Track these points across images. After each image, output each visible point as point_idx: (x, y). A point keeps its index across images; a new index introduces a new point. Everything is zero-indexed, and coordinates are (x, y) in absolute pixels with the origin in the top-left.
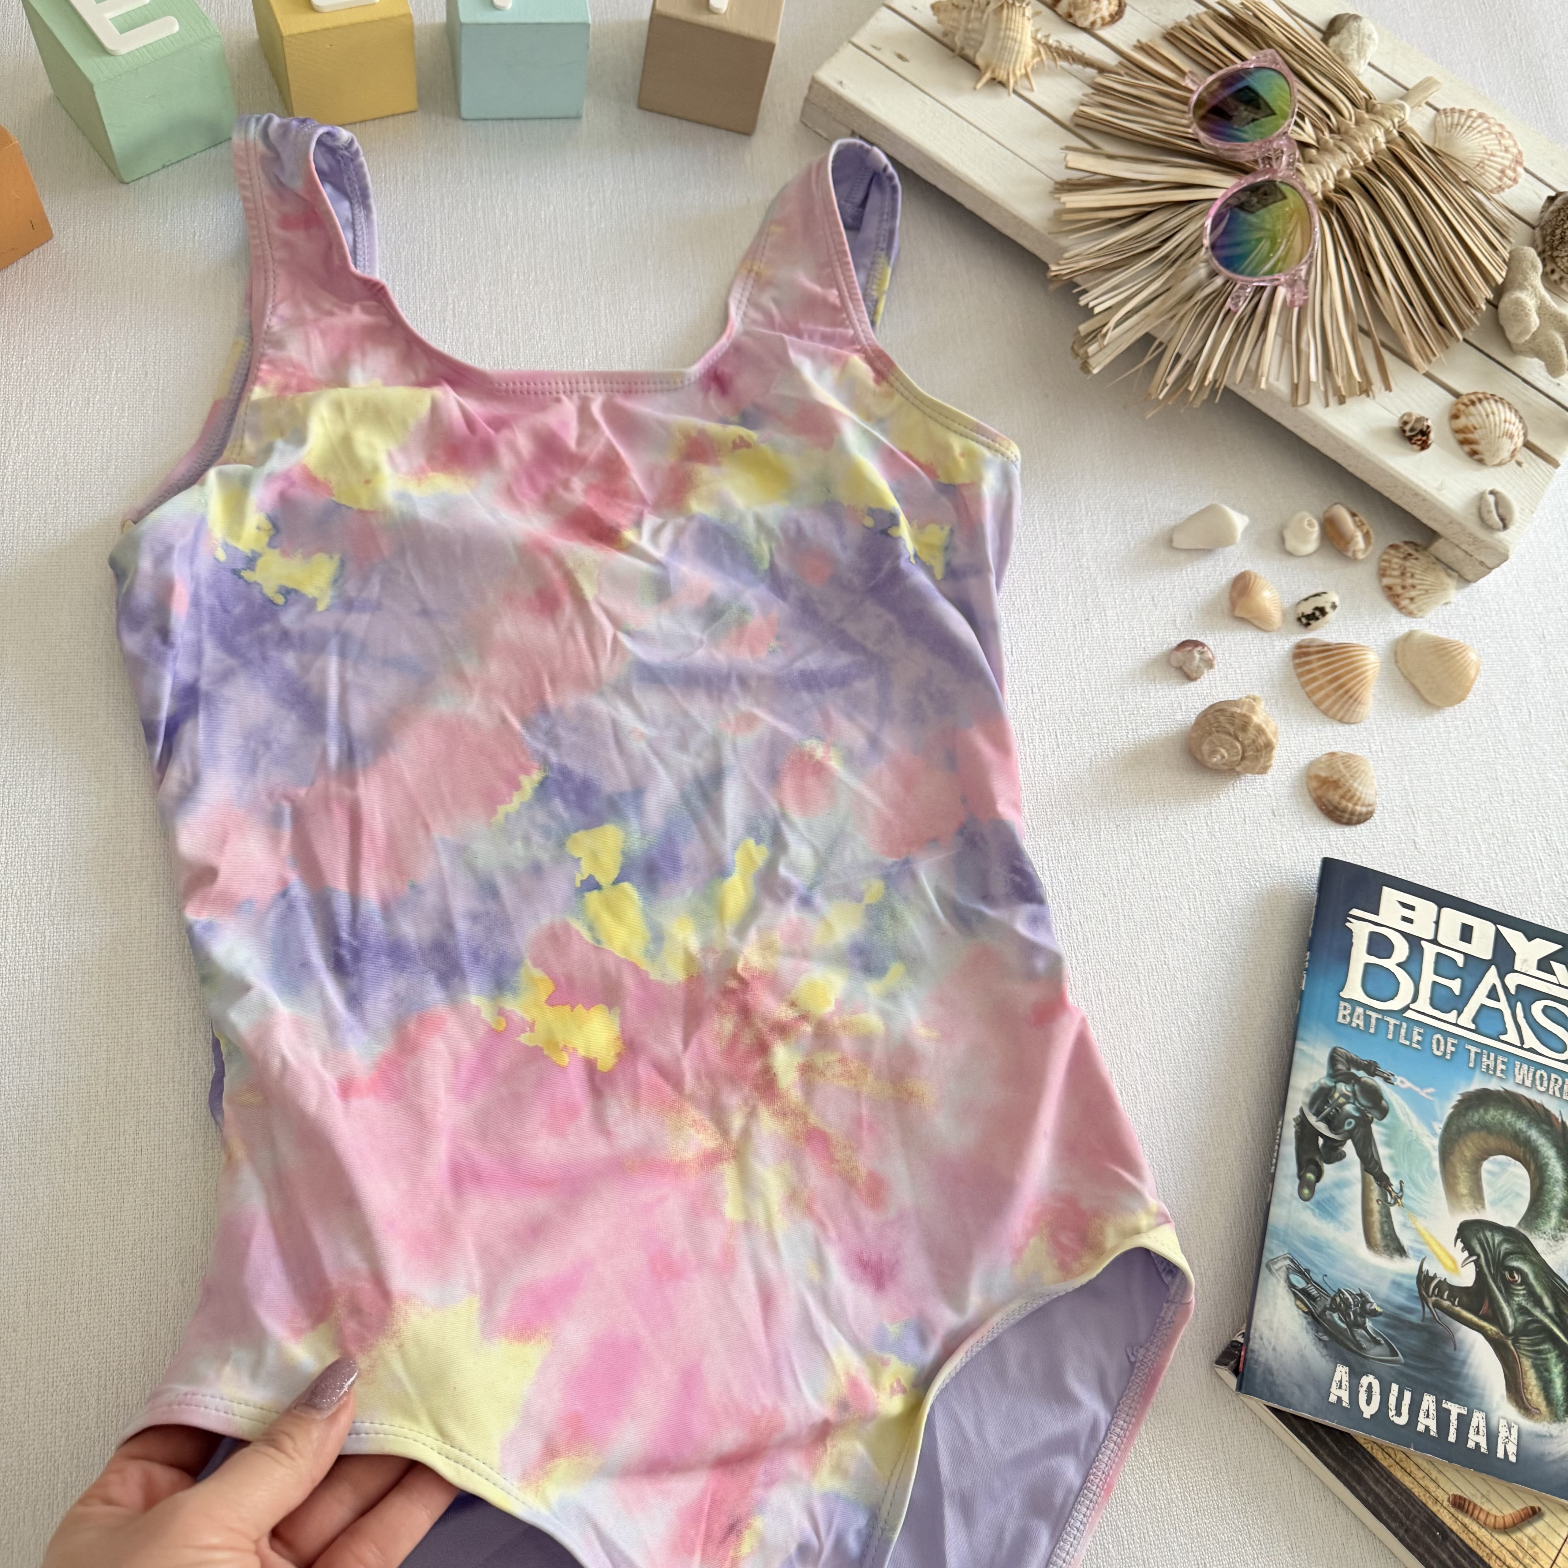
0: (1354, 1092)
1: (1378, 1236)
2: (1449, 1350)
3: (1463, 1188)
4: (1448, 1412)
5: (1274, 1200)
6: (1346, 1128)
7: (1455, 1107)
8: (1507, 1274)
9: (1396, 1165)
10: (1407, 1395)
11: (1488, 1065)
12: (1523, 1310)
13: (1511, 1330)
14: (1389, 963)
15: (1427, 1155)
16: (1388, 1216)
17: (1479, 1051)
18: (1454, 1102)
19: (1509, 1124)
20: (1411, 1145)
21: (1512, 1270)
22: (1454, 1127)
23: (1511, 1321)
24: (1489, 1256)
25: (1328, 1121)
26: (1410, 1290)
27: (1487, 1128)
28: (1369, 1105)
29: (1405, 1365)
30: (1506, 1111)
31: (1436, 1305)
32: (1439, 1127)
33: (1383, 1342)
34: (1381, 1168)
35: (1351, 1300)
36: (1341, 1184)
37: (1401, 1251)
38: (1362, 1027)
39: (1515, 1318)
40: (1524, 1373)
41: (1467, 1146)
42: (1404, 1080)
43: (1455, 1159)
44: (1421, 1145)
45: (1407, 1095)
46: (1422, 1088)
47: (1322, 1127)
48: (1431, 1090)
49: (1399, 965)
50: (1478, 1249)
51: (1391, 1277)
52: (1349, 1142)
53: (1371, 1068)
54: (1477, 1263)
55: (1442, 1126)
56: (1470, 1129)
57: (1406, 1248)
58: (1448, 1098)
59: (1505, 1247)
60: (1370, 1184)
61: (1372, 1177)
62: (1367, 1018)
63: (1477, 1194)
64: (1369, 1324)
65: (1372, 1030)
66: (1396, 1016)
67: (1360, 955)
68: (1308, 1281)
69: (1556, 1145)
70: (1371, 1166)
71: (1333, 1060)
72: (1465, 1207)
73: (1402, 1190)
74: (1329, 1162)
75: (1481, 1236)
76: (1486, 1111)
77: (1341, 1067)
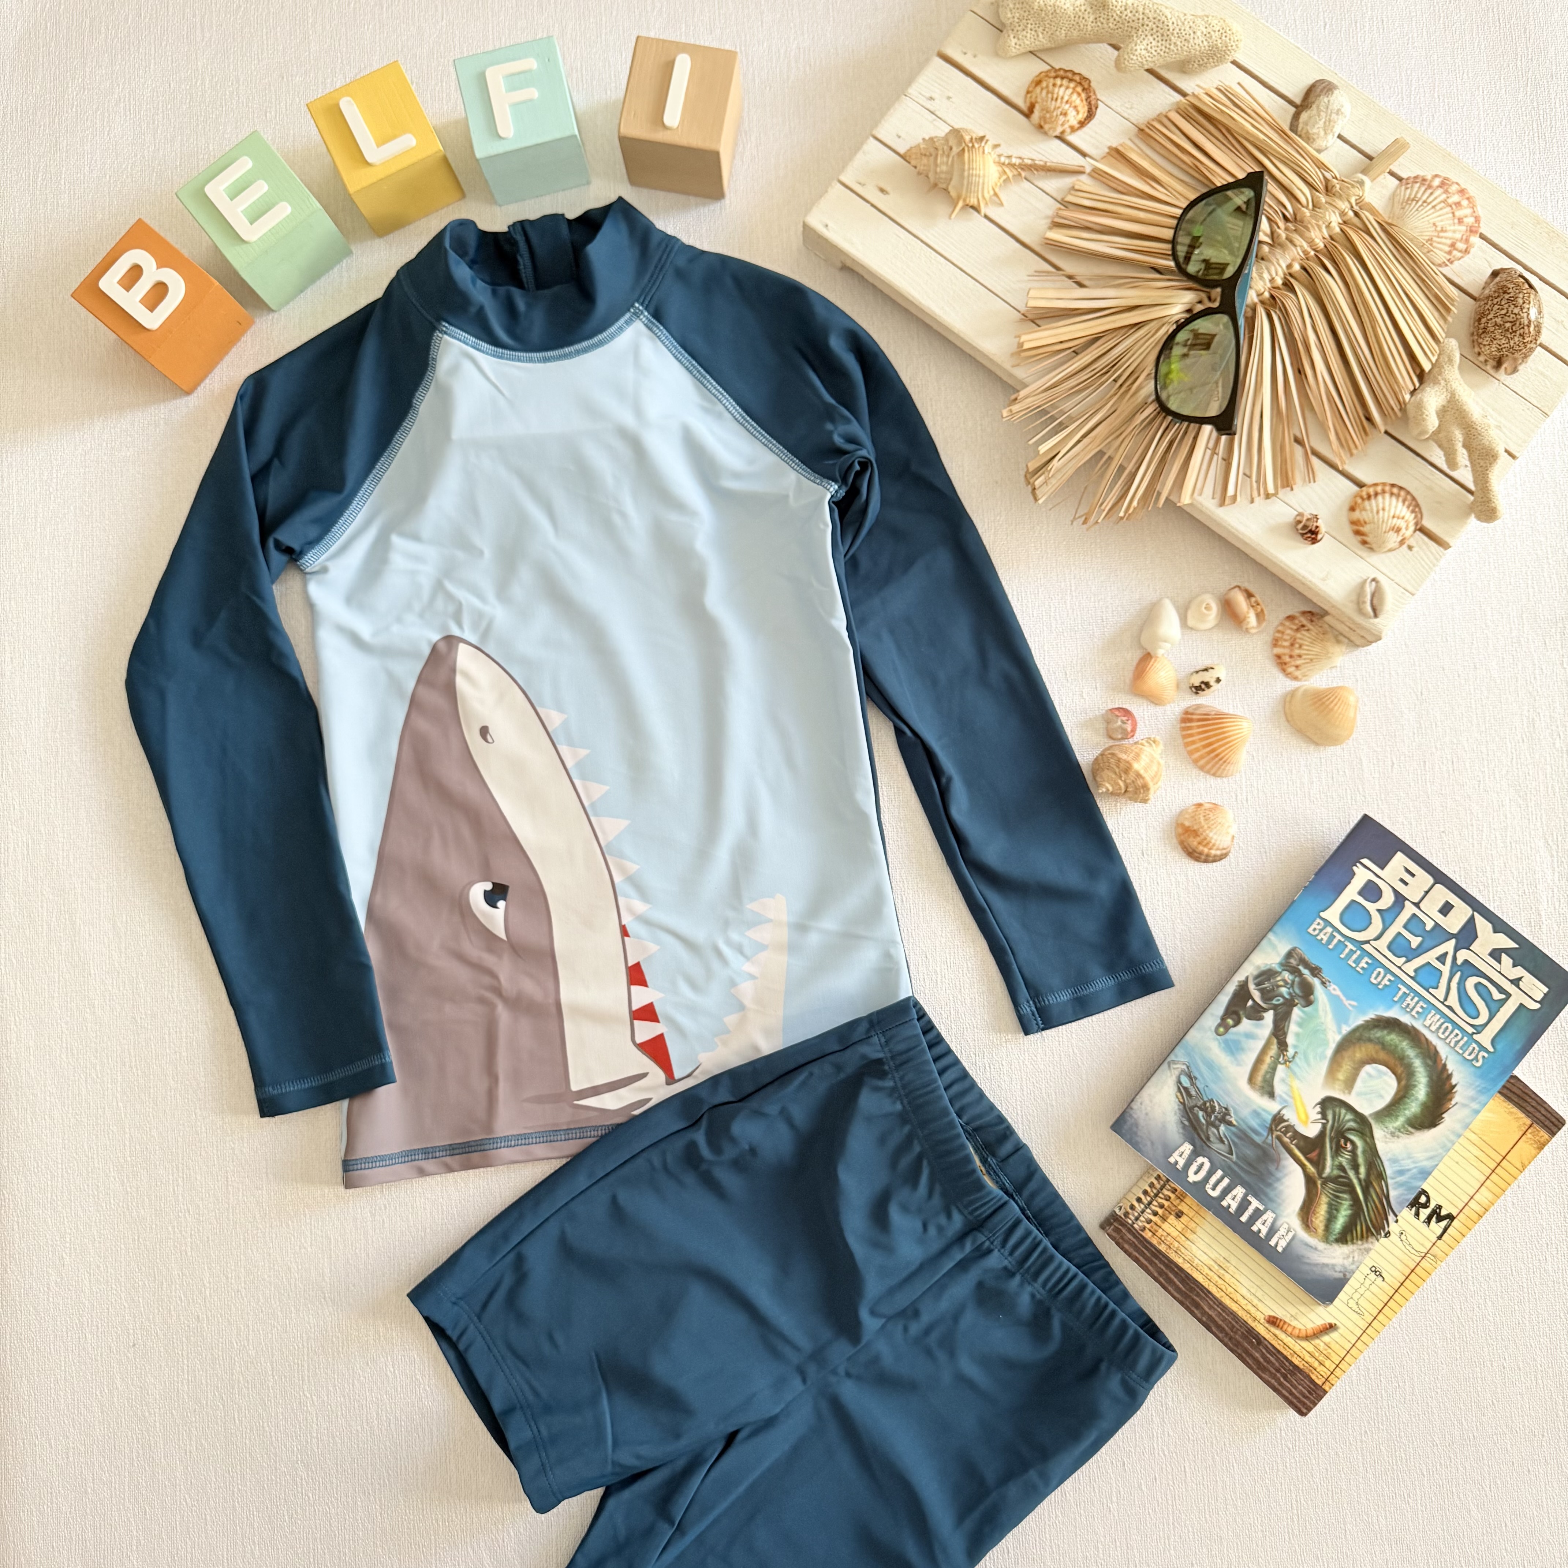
0: (1293, 982)
1: (1259, 1079)
2: (1272, 1168)
3: (1341, 1076)
4: (1250, 1203)
5: (1196, 1026)
6: (1274, 1002)
7: (1367, 1021)
8: (1342, 1141)
9: (1298, 1041)
10: (1226, 1181)
11: (1408, 1004)
12: (1341, 1168)
13: (1324, 1175)
14: (1371, 907)
15: (1325, 1043)
16: (1274, 1069)
17: (1408, 992)
19: (1402, 1049)
20: (1317, 1032)
21: (1347, 1140)
22: (1358, 1034)
23: (1328, 1171)
24: (1336, 1124)
25: (1263, 992)
27: (1383, 1045)
28: (1300, 994)
29: (1235, 1163)
31: (1279, 1138)
32: (1346, 1029)
33: (1226, 1142)
34: (1285, 1038)
35: (1217, 1108)
36: (1250, 1036)
37: (1271, 1095)
38: (1324, 942)
39: (1332, 1170)
40: (1319, 1204)
41: (1361, 1050)
42: (1336, 988)
43: (1347, 1054)
44: (1326, 1036)
46: (1347, 999)
47: (1256, 995)
48: (1354, 1003)
49: (1379, 911)
50: (1330, 1117)
51: (1255, 1107)
52: (1271, 1012)
53: (1315, 971)
54: (1324, 1126)
57: (1276, 1095)
58: (1364, 1013)
59: (1352, 1124)
60: (1272, 1044)
61: (1275, 1041)
62: (1332, 937)
63: (1350, 1084)
64: (1222, 1128)
66: (1357, 944)
67: (1351, 893)
68: (1193, 1084)
69: (1430, 1077)
70: (1279, 1033)
71: (1289, 955)
72: (1337, 1087)
73: (1293, 1057)
74: (1249, 1018)
75: (1337, 1110)
76: (1389, 1033)
77: (1293, 962)
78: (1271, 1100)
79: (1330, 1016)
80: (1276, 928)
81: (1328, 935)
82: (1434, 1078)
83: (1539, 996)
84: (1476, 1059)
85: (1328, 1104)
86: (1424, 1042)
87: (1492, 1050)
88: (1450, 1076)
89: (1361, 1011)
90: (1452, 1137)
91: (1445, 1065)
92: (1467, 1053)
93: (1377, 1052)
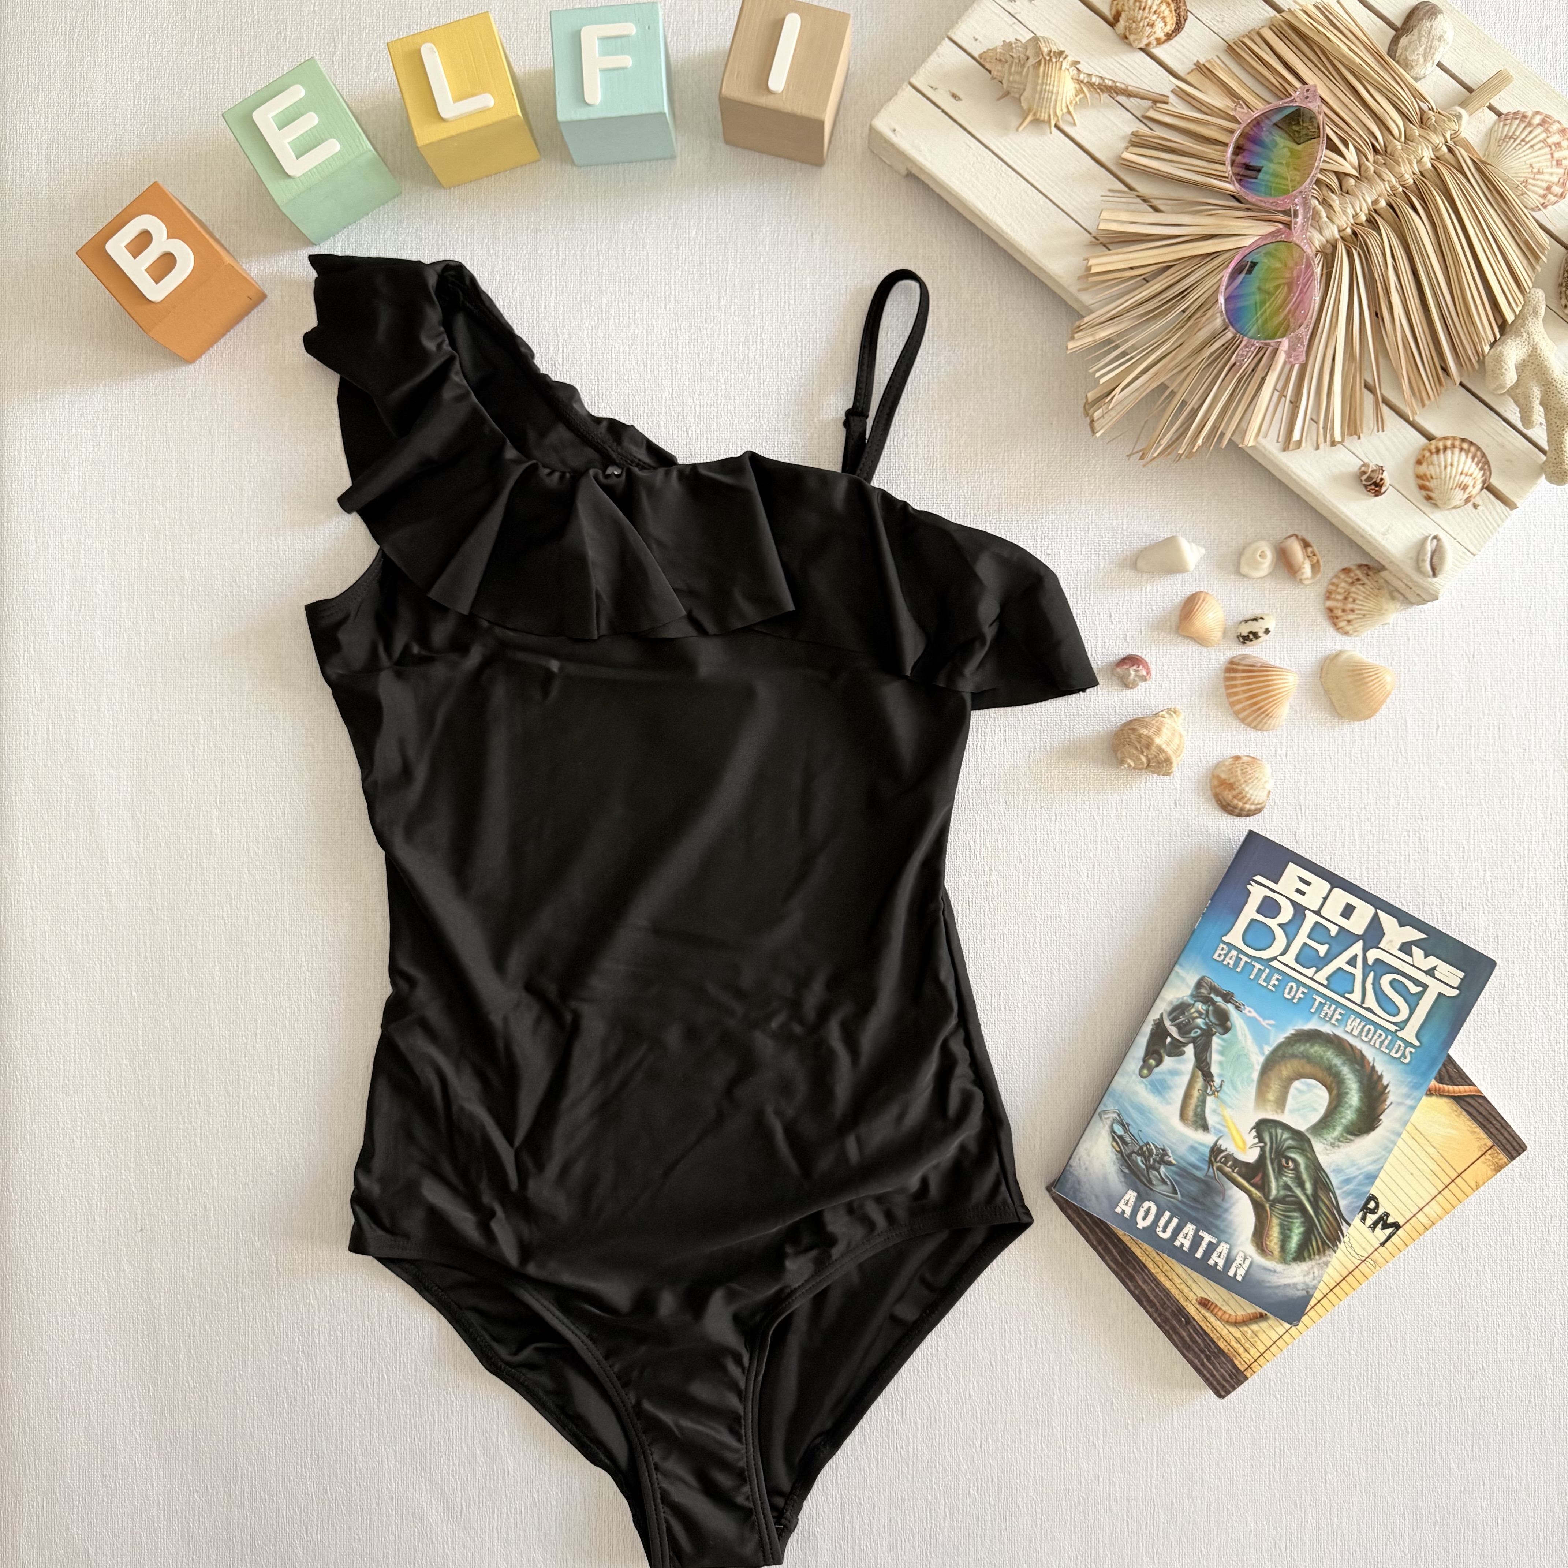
0: (1207, 1012)
1: (1190, 1113)
2: (1218, 1200)
3: (1271, 1096)
4: (1202, 1238)
5: (1120, 1071)
6: (1192, 1035)
7: (1288, 1038)
8: (1284, 1161)
9: (1223, 1069)
10: (1175, 1221)
11: (1327, 1013)
12: (1287, 1187)
13: (1271, 1198)
14: (1272, 923)
15: (1251, 1067)
16: (1203, 1102)
17: (1323, 1001)
18: (1288, 1034)
19: (1328, 1059)
20: (1240, 1059)
21: (1288, 1159)
22: (1280, 1053)
23: (1274, 1192)
24: (1275, 1146)
25: (1180, 1028)
26: (1203, 1155)
27: (1308, 1058)
28: (1217, 1022)
29: (1181, 1202)
30: (1329, 1049)
31: (1220, 1169)
32: (1268, 1050)
33: (1169, 1183)
34: (1209, 1068)
35: (1154, 1151)
36: (1174, 1073)
37: (1205, 1127)
38: (1231, 966)
39: (1278, 1191)
40: (1270, 1227)
41: (1286, 1067)
42: (1252, 1010)
43: (1273, 1074)
44: (1249, 1059)
45: (1250, 1021)
46: (1264, 1019)
47: (1173, 1031)
48: (1272, 1022)
49: (1280, 925)
50: (1267, 1140)
51: (1191, 1143)
52: (1191, 1046)
53: (1227, 997)
54: (1263, 1149)
55: (1271, 1049)
56: (1293, 1056)
57: (1210, 1126)
58: (1284, 1030)
59: (1290, 1143)
60: (1197, 1077)
61: (1200, 1073)
62: (1238, 959)
63: (1281, 1102)
64: (1163, 1169)
65: (1239, 970)
66: (1263, 963)
67: (1250, 912)
68: (1126, 1131)
69: (1360, 1082)
70: (1202, 1065)
71: (1199, 985)
72: (1269, 1108)
73: (1221, 1086)
74: (1170, 1055)
75: (1273, 1131)
76: (1312, 1046)
77: (1204, 991)
78: (1206, 1133)
79: (1250, 1039)
80: (1181, 960)
81: (1234, 958)
82: (1365, 1082)
83: (1456, 982)
84: (1404, 1055)
85: (1263, 1127)
86: (1349, 1047)
87: (1417, 1044)
88: (1380, 1077)
89: (1279, 1027)
90: (1392, 1137)
91: (1373, 1067)
92: (1394, 1051)
93: (1303, 1068)
